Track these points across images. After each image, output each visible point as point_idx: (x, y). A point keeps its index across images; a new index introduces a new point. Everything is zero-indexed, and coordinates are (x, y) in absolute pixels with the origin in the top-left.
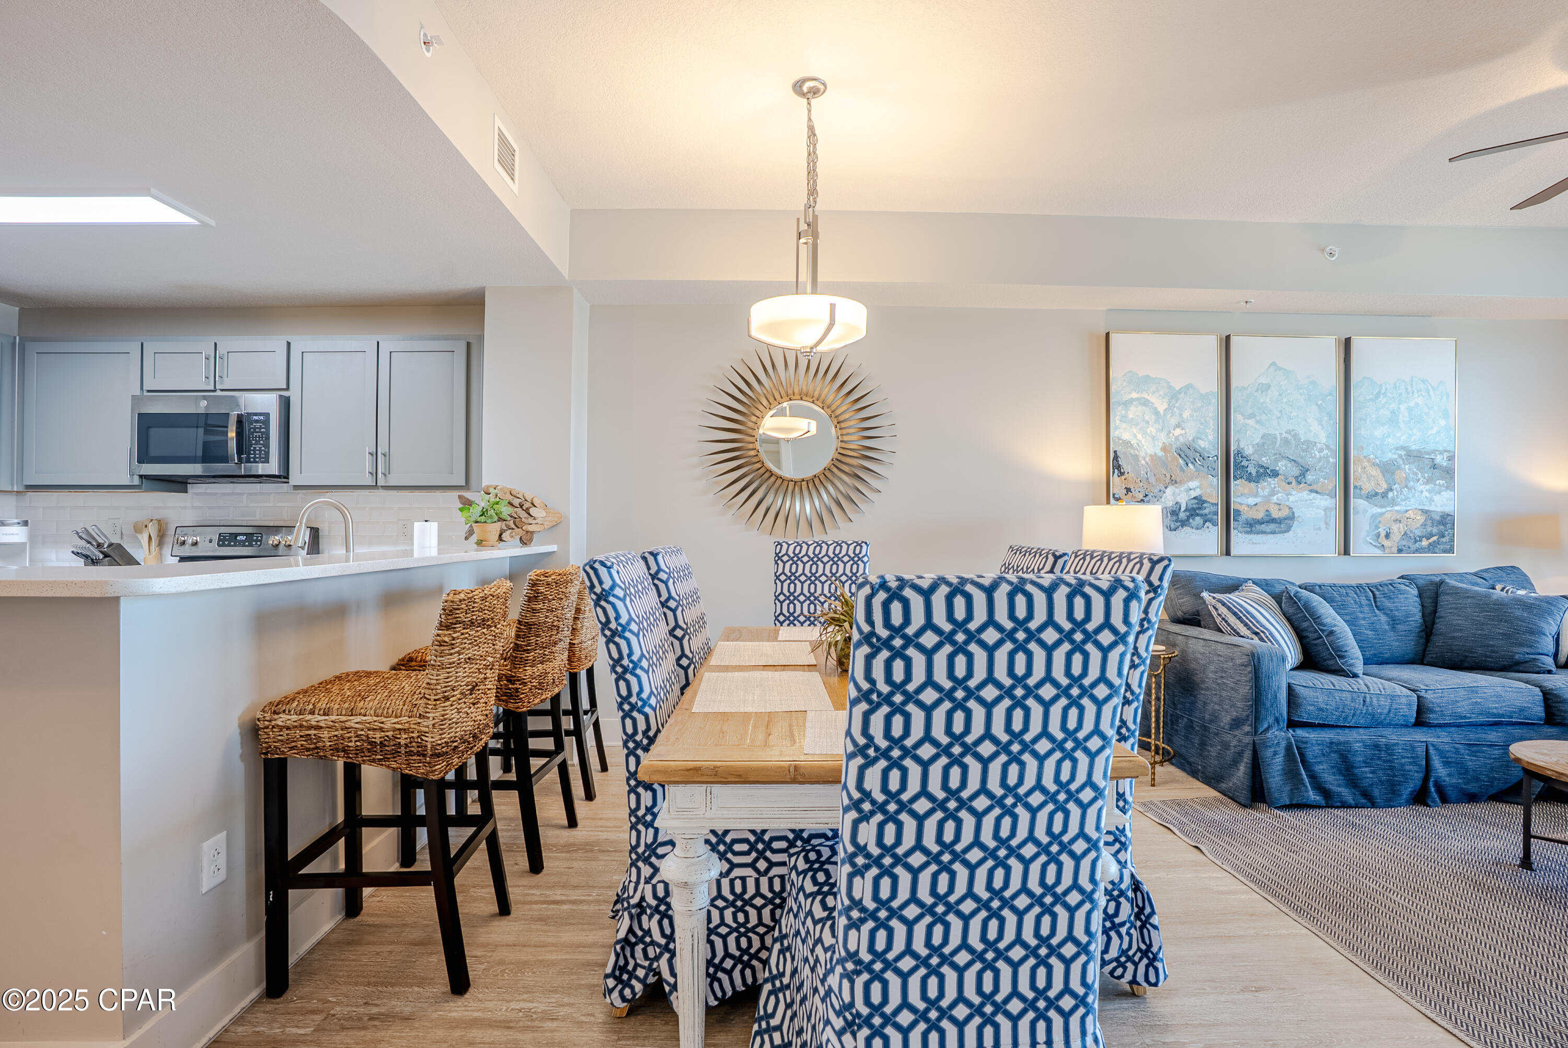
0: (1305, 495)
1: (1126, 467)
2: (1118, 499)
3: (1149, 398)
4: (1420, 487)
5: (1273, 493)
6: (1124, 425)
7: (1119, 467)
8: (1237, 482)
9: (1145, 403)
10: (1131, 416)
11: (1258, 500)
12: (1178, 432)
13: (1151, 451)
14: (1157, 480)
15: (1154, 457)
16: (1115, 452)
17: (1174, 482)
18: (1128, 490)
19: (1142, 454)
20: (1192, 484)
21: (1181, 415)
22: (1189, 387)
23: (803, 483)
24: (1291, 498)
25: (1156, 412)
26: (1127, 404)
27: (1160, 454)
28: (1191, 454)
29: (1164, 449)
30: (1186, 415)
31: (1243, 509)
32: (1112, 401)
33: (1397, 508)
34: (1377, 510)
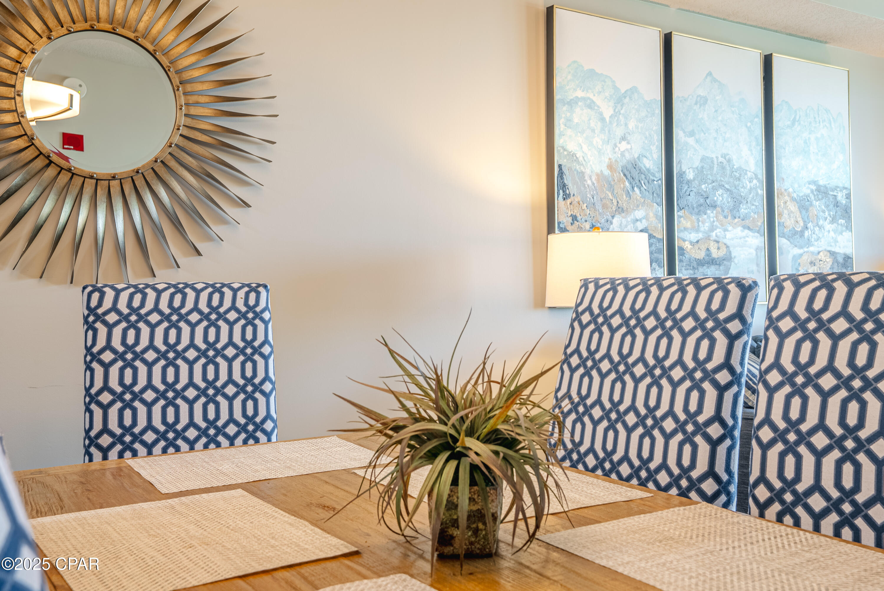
0: (739, 231)
1: (572, 188)
2: (563, 230)
3: (594, 99)
4: (828, 226)
5: (712, 229)
6: (569, 132)
7: (564, 187)
8: (681, 213)
9: (591, 105)
10: (576, 120)
11: (700, 235)
12: (624, 146)
13: (597, 169)
14: (604, 206)
15: (600, 176)
16: (560, 166)
17: (620, 210)
18: (574, 218)
19: (588, 172)
20: (639, 214)
21: (626, 125)
22: (633, 90)
23: (113, 183)
24: (729, 235)
25: (603, 119)
26: (572, 103)
27: (607, 172)
28: (635, 174)
29: (610, 167)
30: (632, 125)
31: (687, 245)
32: (557, 96)
33: (812, 249)
34: (797, 251)
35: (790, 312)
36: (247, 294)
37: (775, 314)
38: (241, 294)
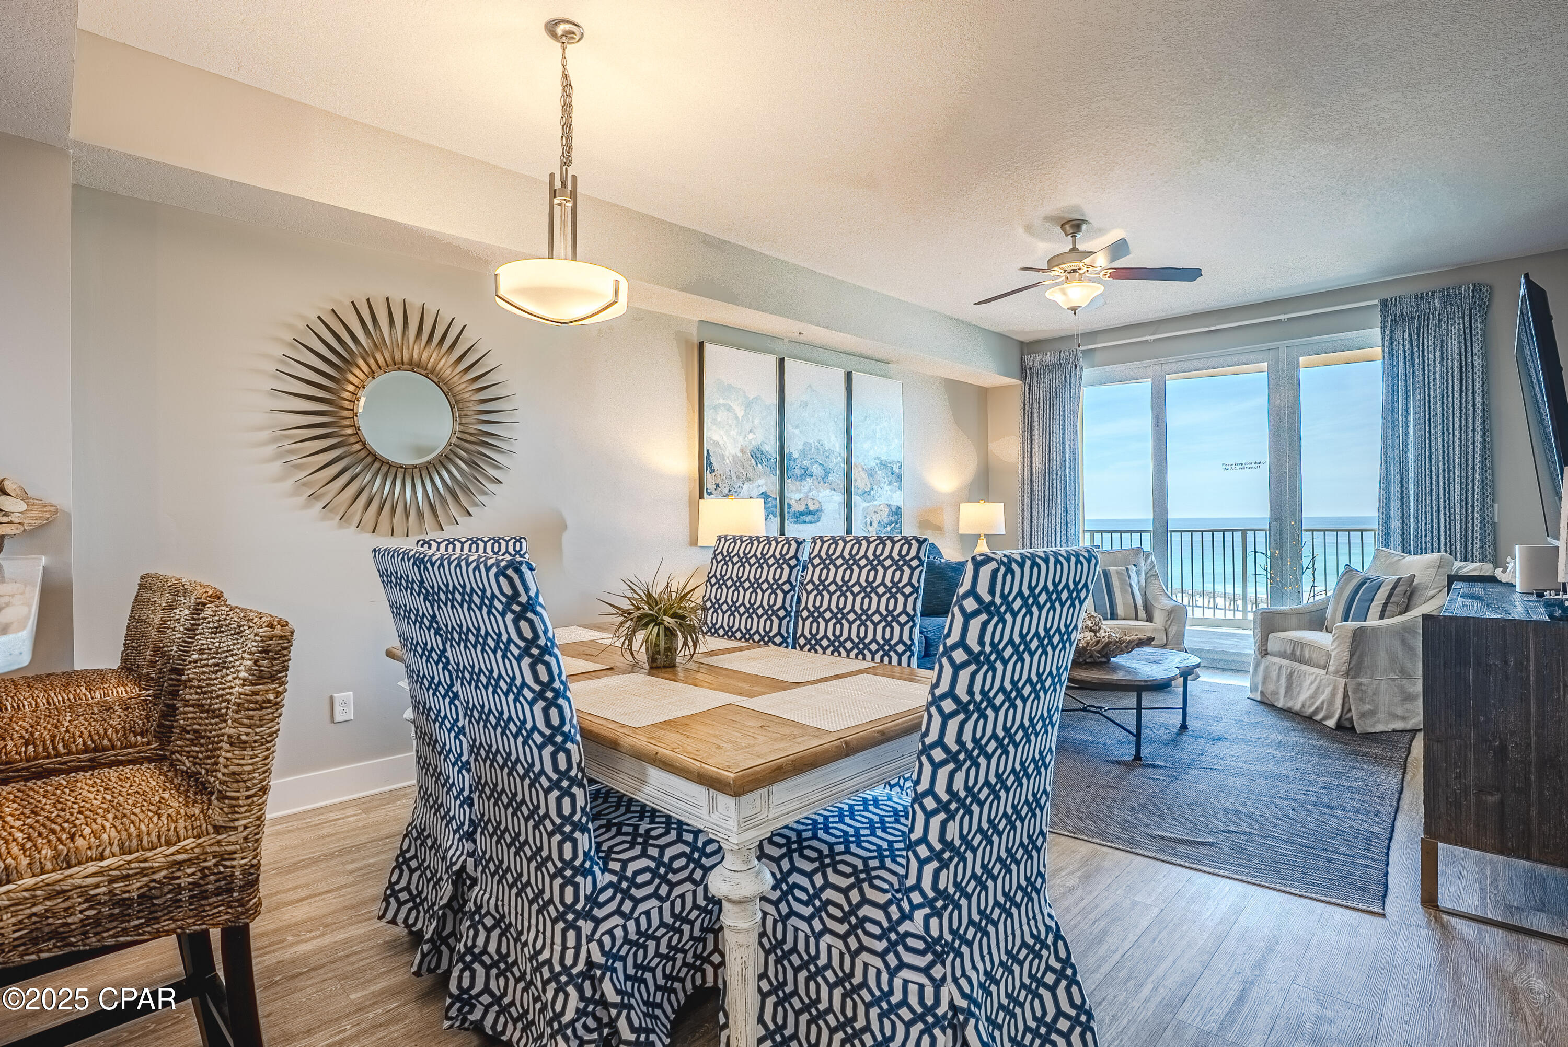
0: (828, 492)
1: (716, 466)
2: (710, 494)
3: (731, 404)
4: (886, 488)
5: (810, 491)
6: (714, 427)
7: (710, 465)
8: (789, 481)
9: (729, 409)
10: (719, 419)
11: (802, 496)
12: (751, 436)
13: (733, 452)
14: (738, 477)
15: (734, 457)
16: (708, 451)
17: (748, 479)
18: (717, 485)
19: (727, 454)
20: (761, 481)
21: (753, 422)
22: (757, 398)
23: (414, 471)
24: (821, 495)
25: (737, 418)
26: (716, 408)
27: (740, 454)
28: (759, 455)
29: (742, 451)
30: (756, 421)
31: (793, 502)
32: (706, 404)
33: (875, 503)
34: (866, 504)
35: (819, 555)
36: (515, 543)
37: (812, 556)
38: (511, 543)
